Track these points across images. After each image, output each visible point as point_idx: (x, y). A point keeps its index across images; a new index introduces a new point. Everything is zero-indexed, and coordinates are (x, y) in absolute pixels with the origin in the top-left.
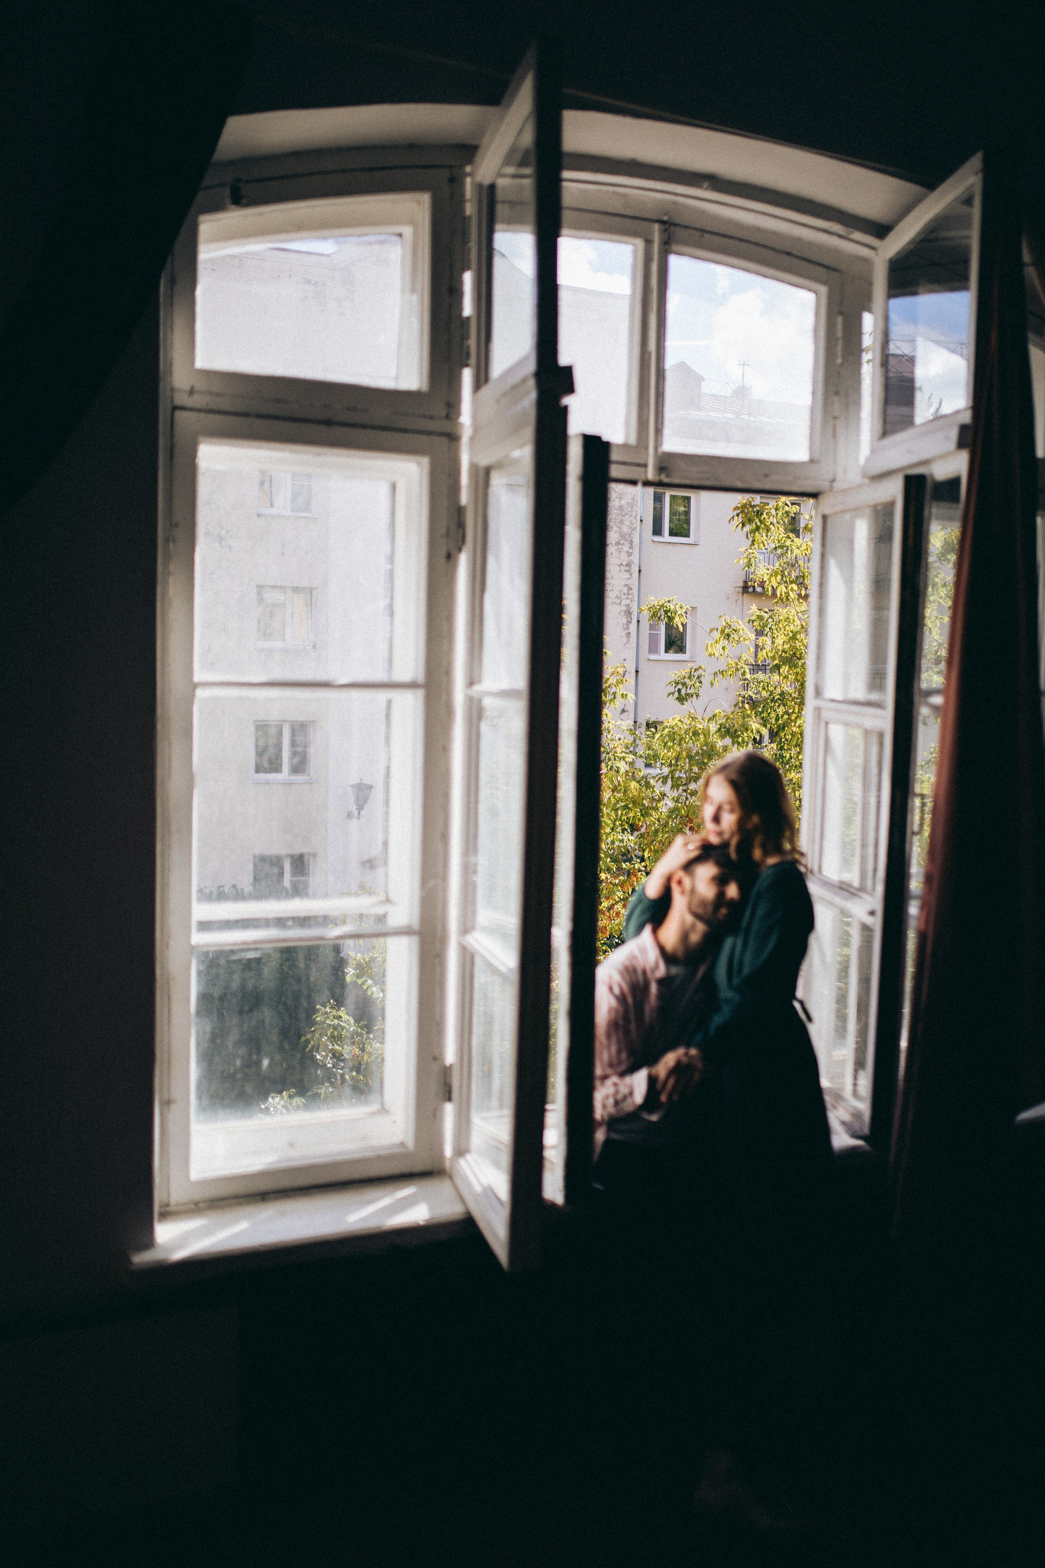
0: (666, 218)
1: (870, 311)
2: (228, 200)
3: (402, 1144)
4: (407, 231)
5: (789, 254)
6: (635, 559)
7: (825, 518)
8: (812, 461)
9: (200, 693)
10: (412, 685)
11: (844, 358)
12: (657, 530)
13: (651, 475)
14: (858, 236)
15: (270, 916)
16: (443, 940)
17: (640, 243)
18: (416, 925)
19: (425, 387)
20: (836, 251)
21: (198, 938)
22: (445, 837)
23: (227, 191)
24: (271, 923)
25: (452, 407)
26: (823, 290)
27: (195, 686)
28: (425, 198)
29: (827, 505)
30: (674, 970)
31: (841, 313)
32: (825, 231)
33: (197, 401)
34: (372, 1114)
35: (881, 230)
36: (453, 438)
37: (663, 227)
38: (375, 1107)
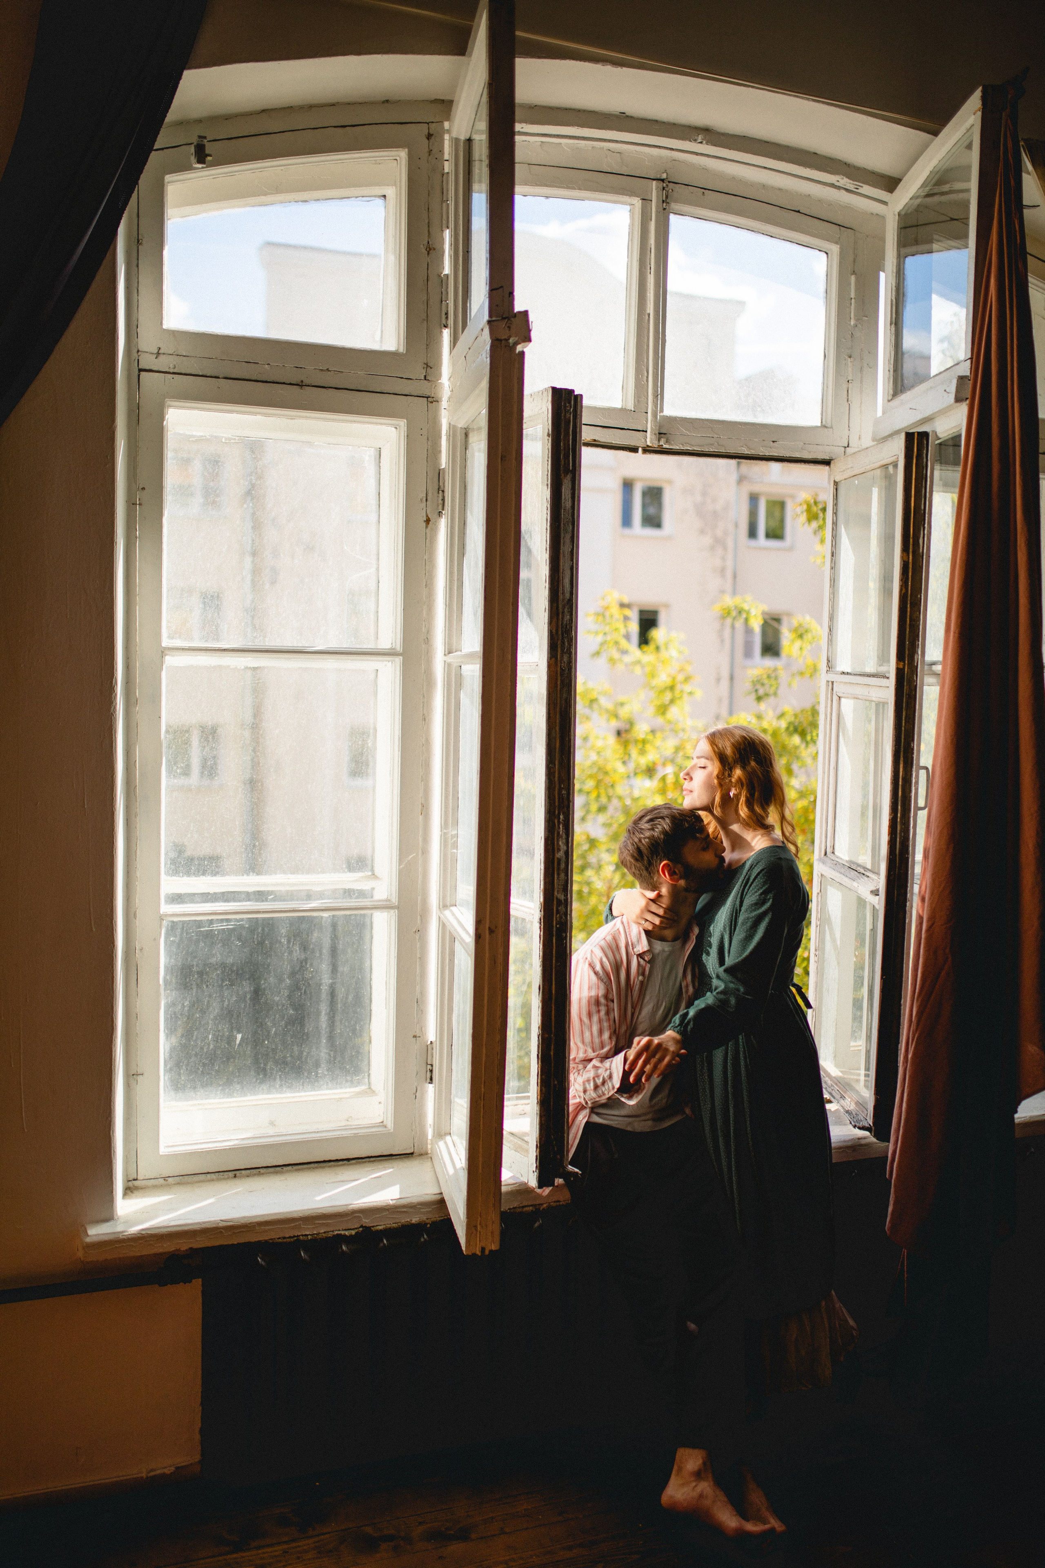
0: (664, 176)
1: (884, 271)
2: (193, 159)
3: (382, 1124)
4: (390, 192)
5: (798, 212)
6: (729, 563)
7: (836, 483)
8: (824, 426)
9: (170, 661)
10: (390, 653)
11: (857, 320)
12: (752, 533)
13: (650, 440)
14: (866, 189)
15: (251, 889)
16: (424, 915)
17: (637, 202)
18: (395, 900)
19: (402, 349)
20: (848, 208)
21: (166, 908)
22: (425, 809)
23: (192, 149)
24: (252, 897)
25: (430, 369)
26: (835, 249)
27: (163, 652)
28: (402, 154)
29: (839, 471)
30: (659, 946)
31: (854, 273)
32: (833, 186)
33: (163, 363)
34: (359, 1094)
35: (891, 183)
36: (431, 400)
37: (661, 184)
38: (363, 1088)
